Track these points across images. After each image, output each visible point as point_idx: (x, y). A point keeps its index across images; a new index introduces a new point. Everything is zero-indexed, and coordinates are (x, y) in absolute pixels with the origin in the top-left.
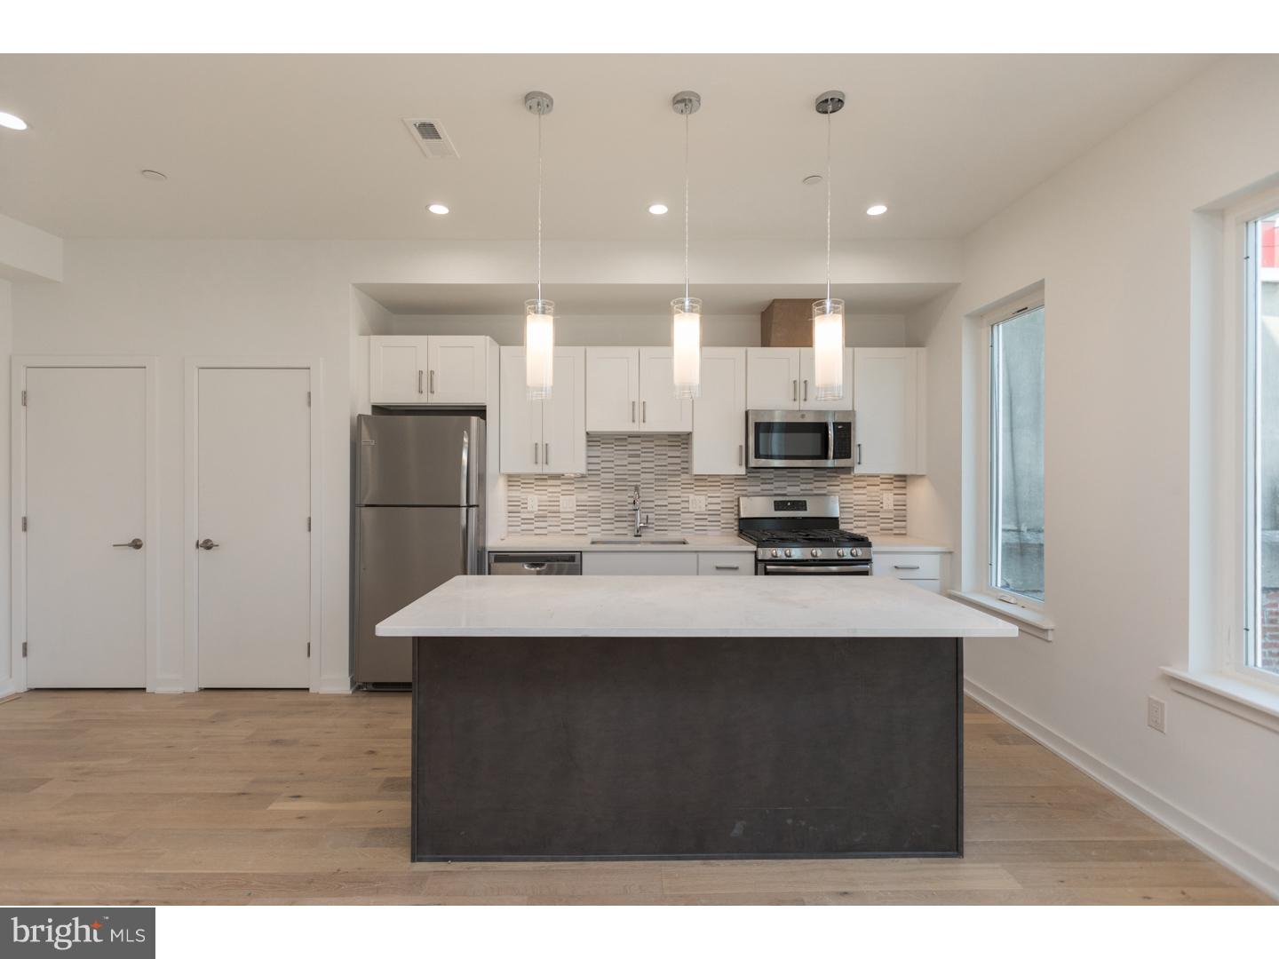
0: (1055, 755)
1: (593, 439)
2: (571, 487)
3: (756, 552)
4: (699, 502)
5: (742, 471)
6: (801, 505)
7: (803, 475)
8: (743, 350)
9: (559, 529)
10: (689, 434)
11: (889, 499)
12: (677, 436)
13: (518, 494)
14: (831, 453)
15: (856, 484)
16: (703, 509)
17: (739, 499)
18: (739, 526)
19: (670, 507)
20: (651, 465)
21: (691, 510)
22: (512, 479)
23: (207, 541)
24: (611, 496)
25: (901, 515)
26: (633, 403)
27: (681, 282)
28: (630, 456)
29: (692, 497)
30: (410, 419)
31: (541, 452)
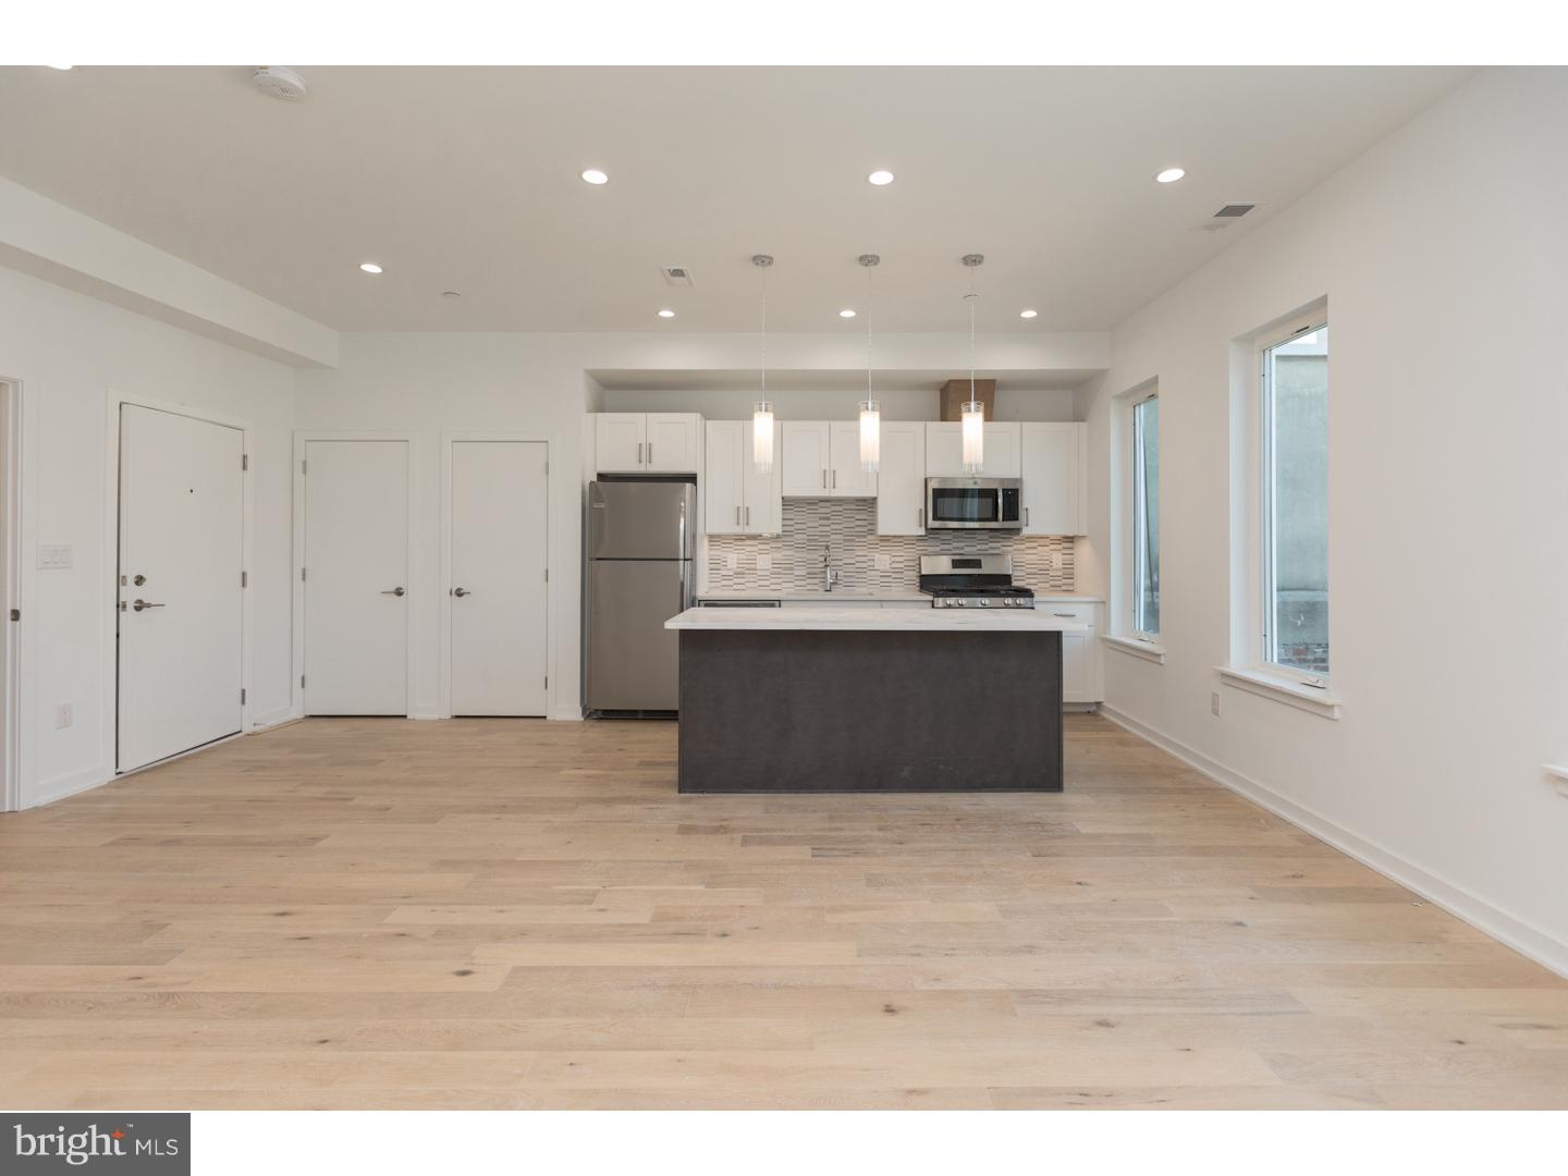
0: (1164, 752)
1: (788, 503)
2: (768, 547)
3: (933, 602)
4: (883, 560)
5: (922, 532)
6: (977, 564)
7: (979, 537)
8: (921, 425)
9: (756, 585)
10: (875, 499)
11: (1057, 559)
12: (863, 500)
13: (718, 553)
14: (1000, 516)
15: (1028, 545)
16: (888, 567)
17: (920, 558)
18: (921, 582)
19: (857, 565)
20: (840, 527)
21: (876, 568)
22: (712, 538)
23: (459, 590)
24: (804, 555)
25: (1069, 573)
26: (825, 471)
27: (864, 368)
28: (821, 519)
29: (877, 556)
30: (633, 485)
31: (742, 514)
